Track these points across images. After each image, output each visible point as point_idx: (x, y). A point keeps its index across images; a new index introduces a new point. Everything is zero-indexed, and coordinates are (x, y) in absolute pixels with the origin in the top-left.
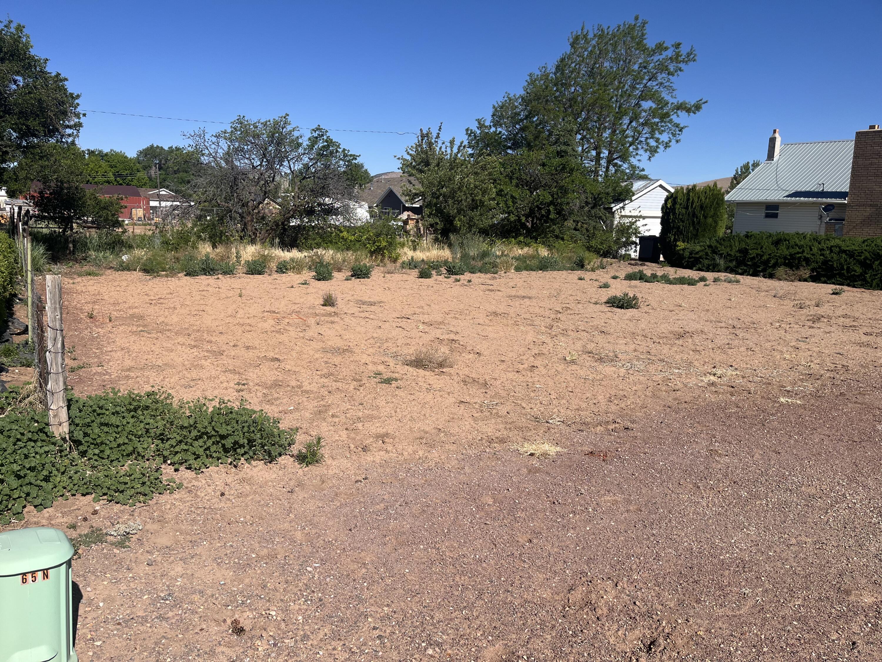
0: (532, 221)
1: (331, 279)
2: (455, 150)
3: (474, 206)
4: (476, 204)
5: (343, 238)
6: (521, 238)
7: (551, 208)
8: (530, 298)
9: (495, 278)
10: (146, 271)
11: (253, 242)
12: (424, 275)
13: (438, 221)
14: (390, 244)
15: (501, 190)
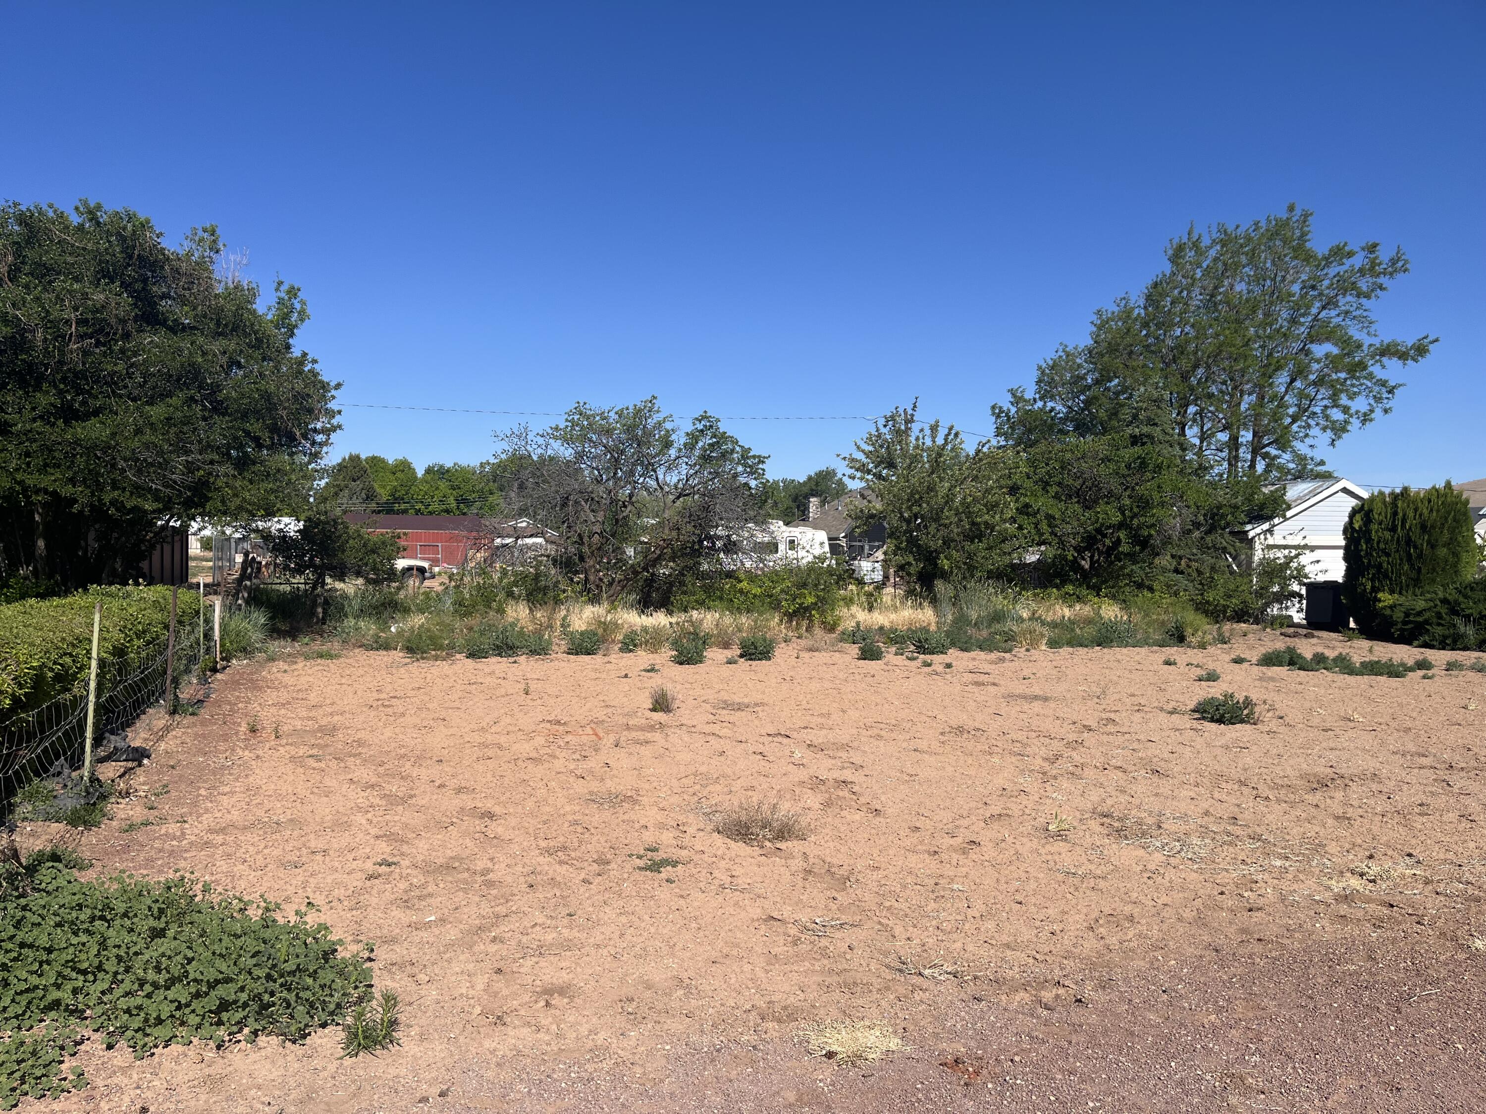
0: (1092, 557)
1: (701, 662)
2: (940, 441)
3: (976, 533)
4: (979, 529)
5: (741, 591)
6: (1070, 588)
7: (1122, 535)
8: (1046, 699)
9: (1003, 660)
10: (410, 650)
11: (594, 600)
12: (869, 654)
13: (911, 559)
14: (822, 600)
15: (1027, 506)
